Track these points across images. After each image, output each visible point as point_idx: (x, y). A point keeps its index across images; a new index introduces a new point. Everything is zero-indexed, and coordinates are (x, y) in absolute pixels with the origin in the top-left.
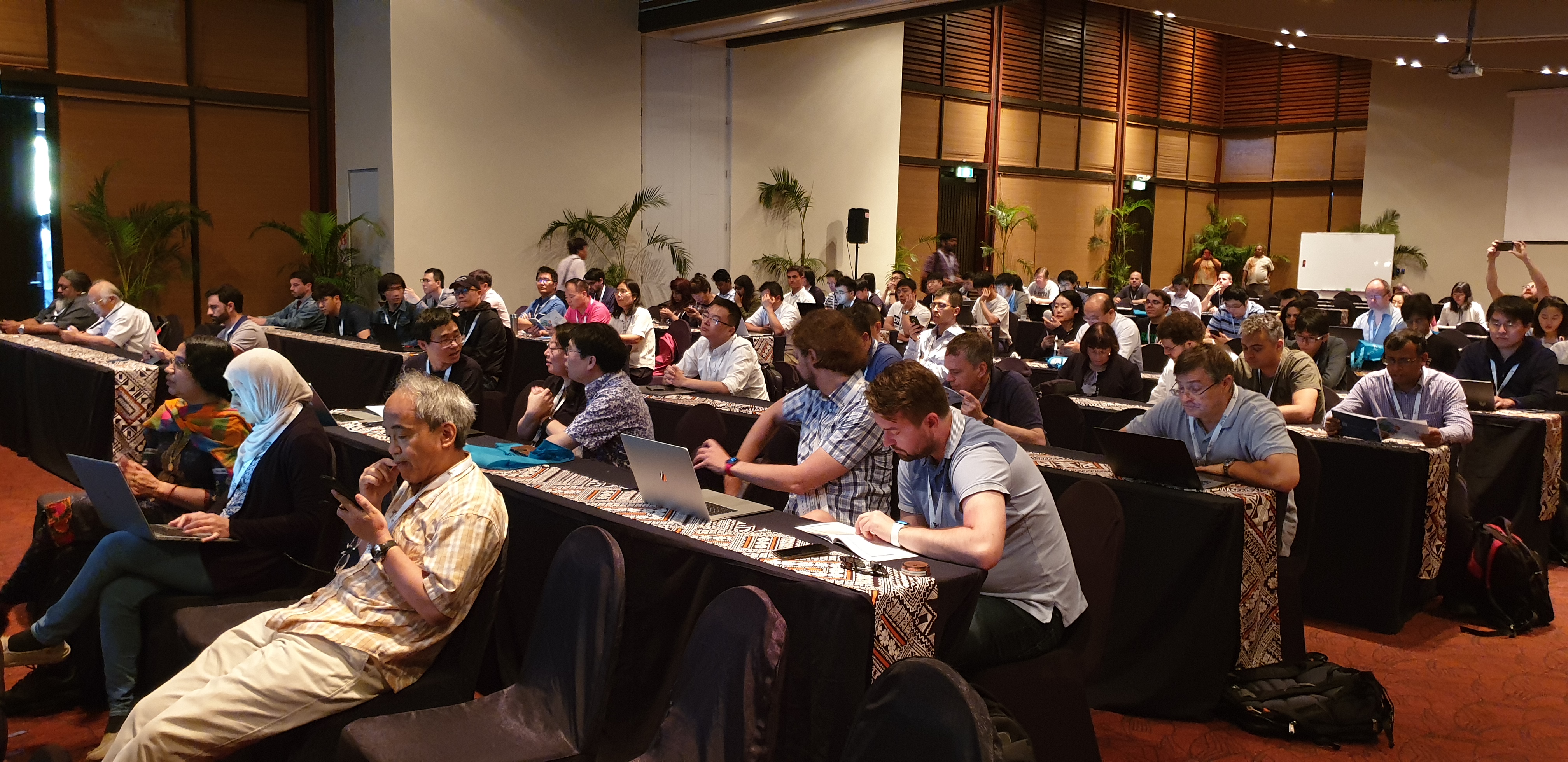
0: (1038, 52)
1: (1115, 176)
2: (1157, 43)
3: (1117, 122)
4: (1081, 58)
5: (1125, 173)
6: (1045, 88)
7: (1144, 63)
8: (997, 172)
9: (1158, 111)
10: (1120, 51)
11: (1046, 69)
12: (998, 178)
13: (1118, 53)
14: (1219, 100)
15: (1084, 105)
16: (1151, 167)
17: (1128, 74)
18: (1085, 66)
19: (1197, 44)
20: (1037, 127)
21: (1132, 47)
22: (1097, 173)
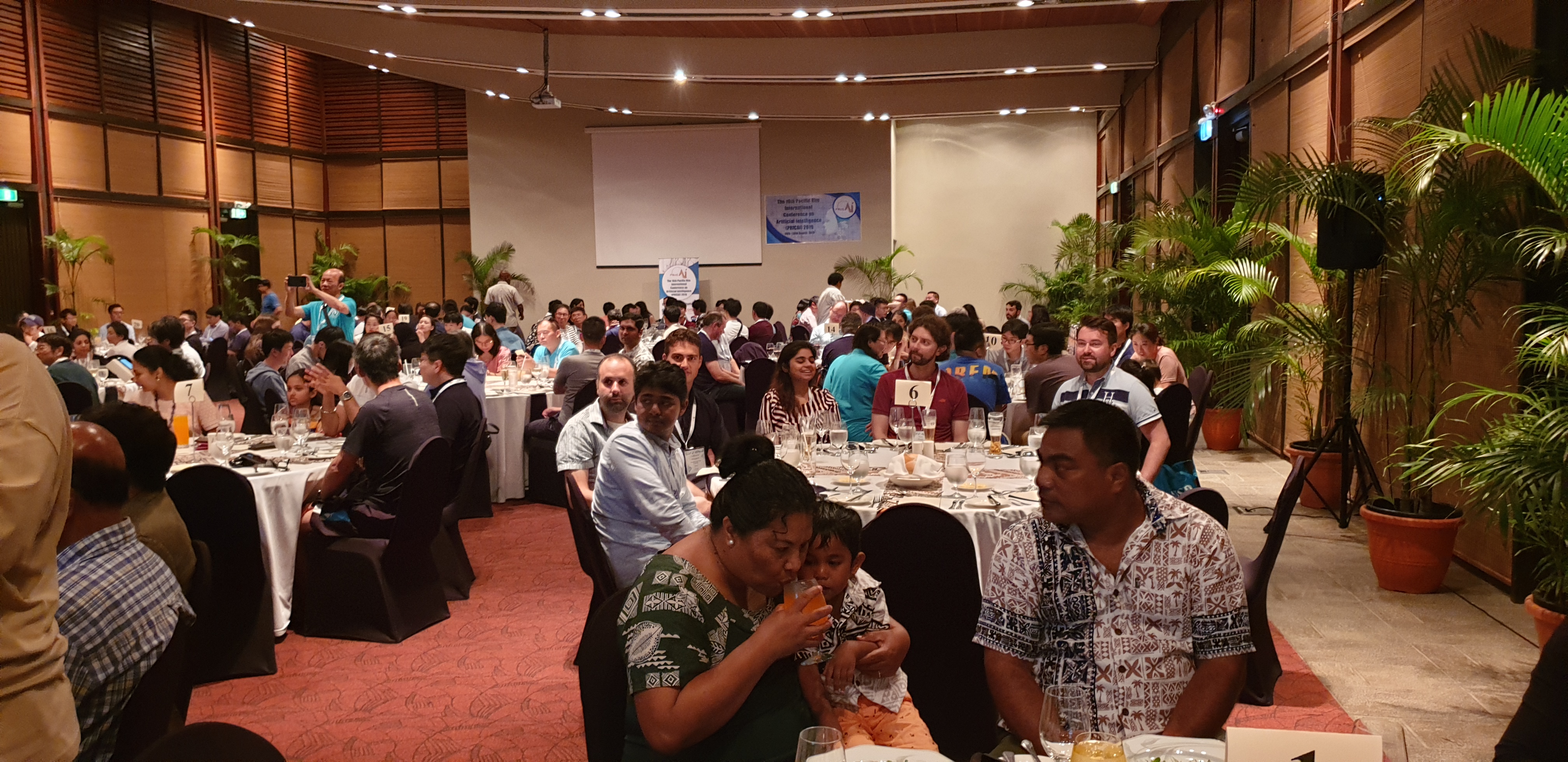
0: (93, 56)
1: (208, 203)
2: (244, 58)
3: (205, 143)
4: (152, 67)
5: (220, 200)
6: (108, 100)
7: (229, 79)
8: (52, 196)
9: (251, 133)
10: (200, 63)
11: (105, 76)
12: (55, 204)
13: (197, 66)
14: (319, 124)
15: (161, 121)
16: (249, 192)
17: (213, 91)
18: (158, 77)
19: (289, 63)
20: (102, 144)
21: (215, 60)
22: (186, 200)
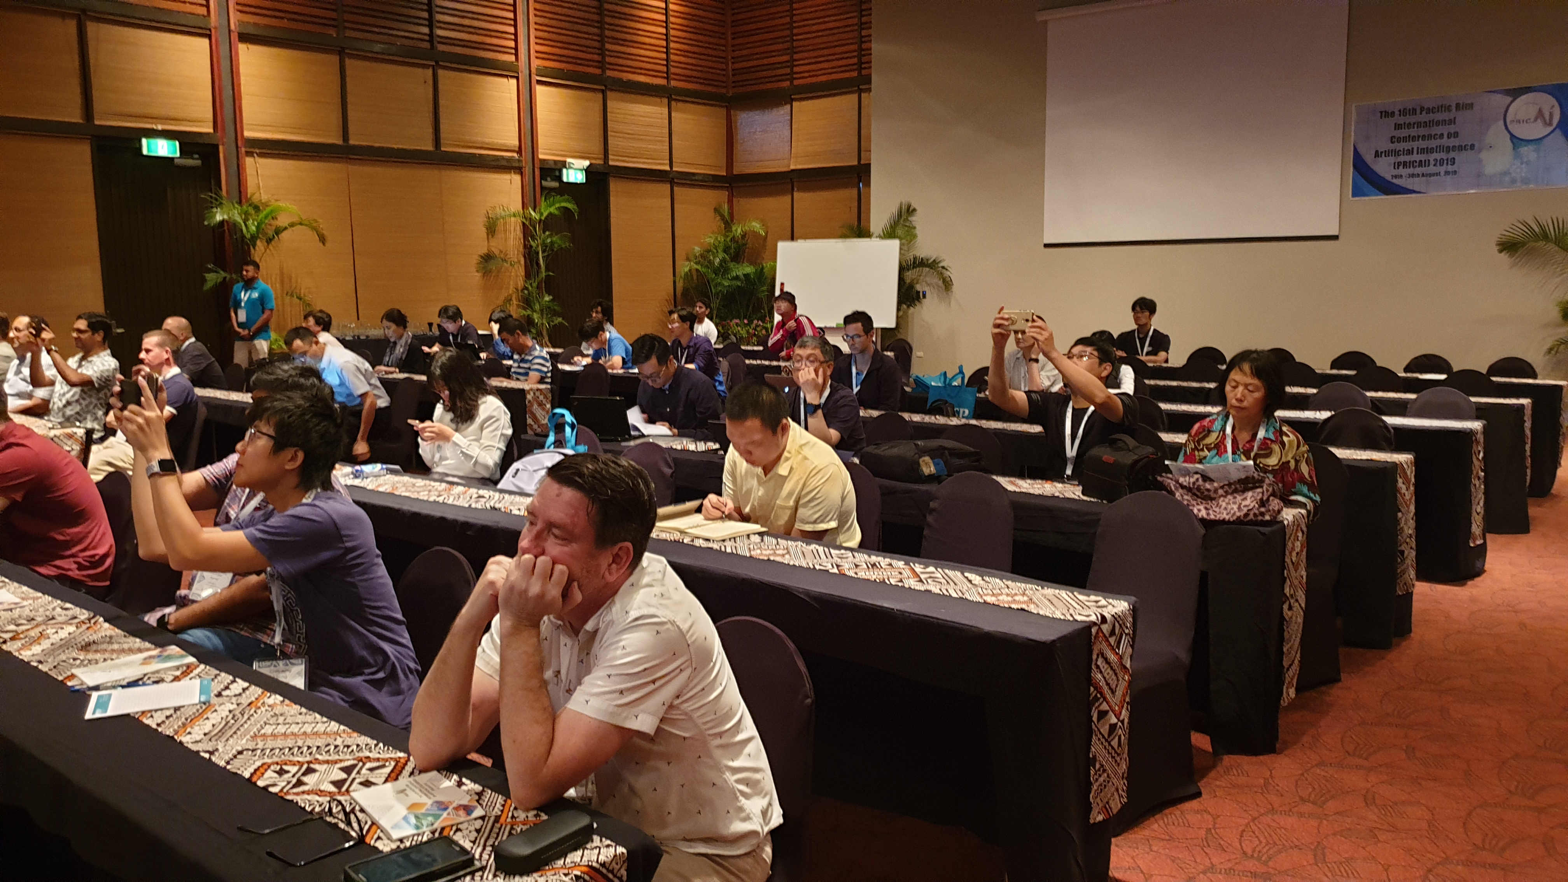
1: (519, 161)
3: (517, 78)
5: (541, 156)
6: (346, 16)
8: (243, 150)
9: (602, 65)
12: (249, 161)
14: (722, 54)
15: (441, 47)
16: (596, 147)
20: (337, 79)
22: (480, 155)
